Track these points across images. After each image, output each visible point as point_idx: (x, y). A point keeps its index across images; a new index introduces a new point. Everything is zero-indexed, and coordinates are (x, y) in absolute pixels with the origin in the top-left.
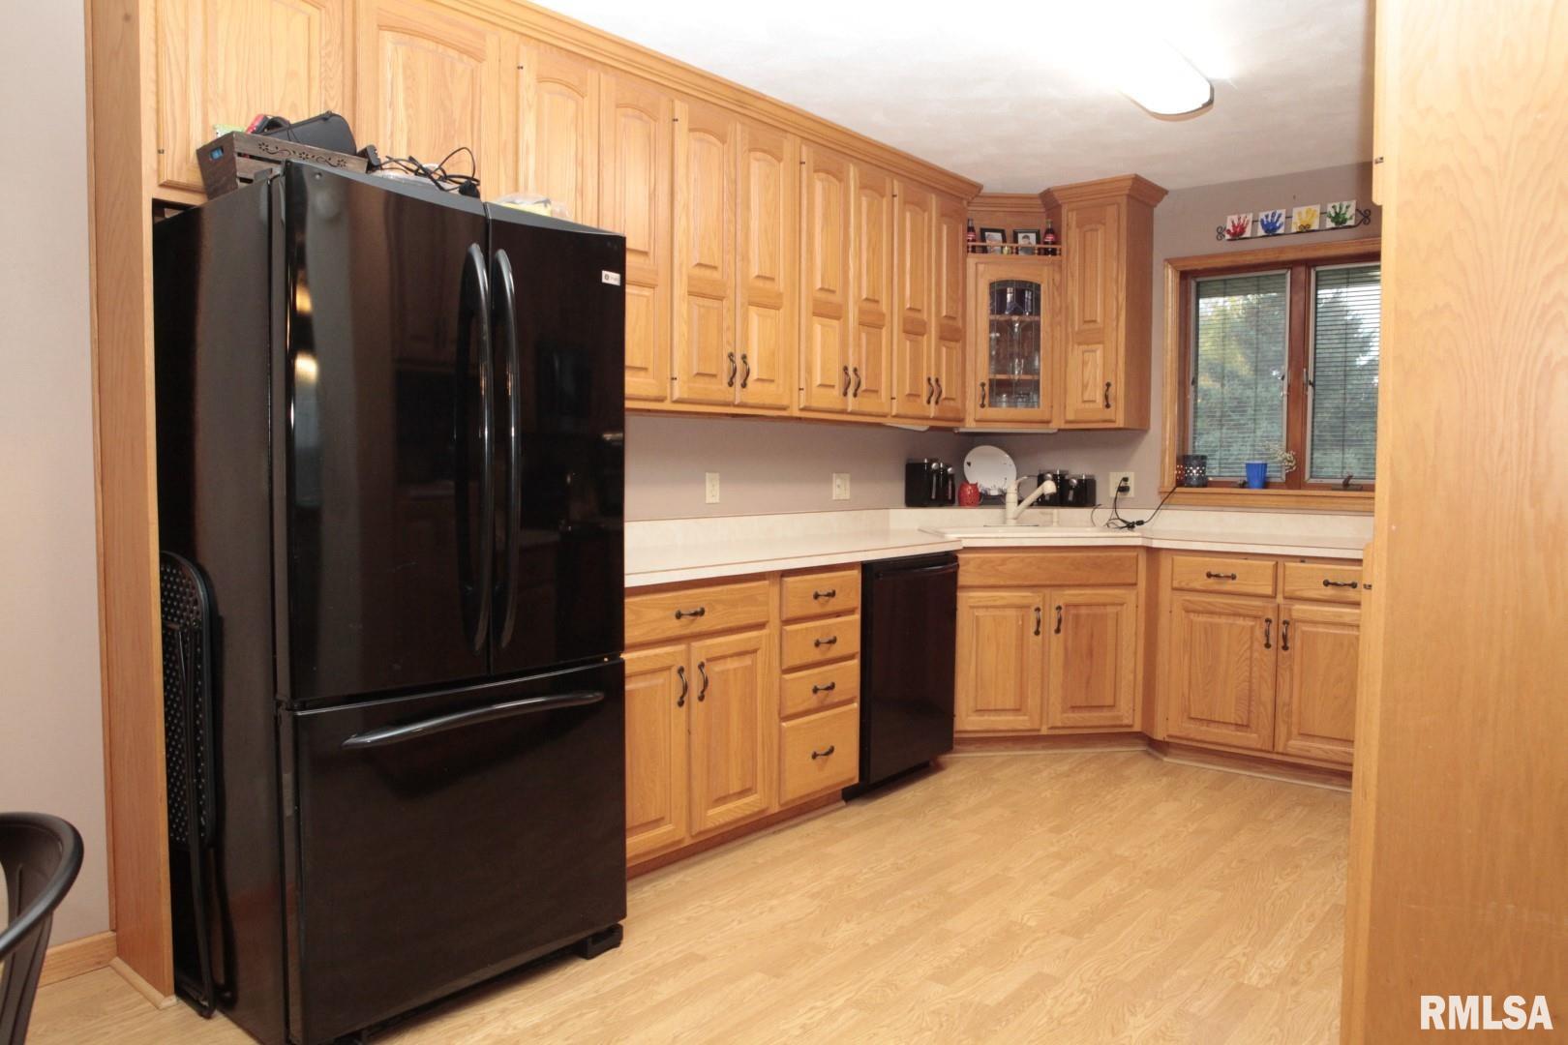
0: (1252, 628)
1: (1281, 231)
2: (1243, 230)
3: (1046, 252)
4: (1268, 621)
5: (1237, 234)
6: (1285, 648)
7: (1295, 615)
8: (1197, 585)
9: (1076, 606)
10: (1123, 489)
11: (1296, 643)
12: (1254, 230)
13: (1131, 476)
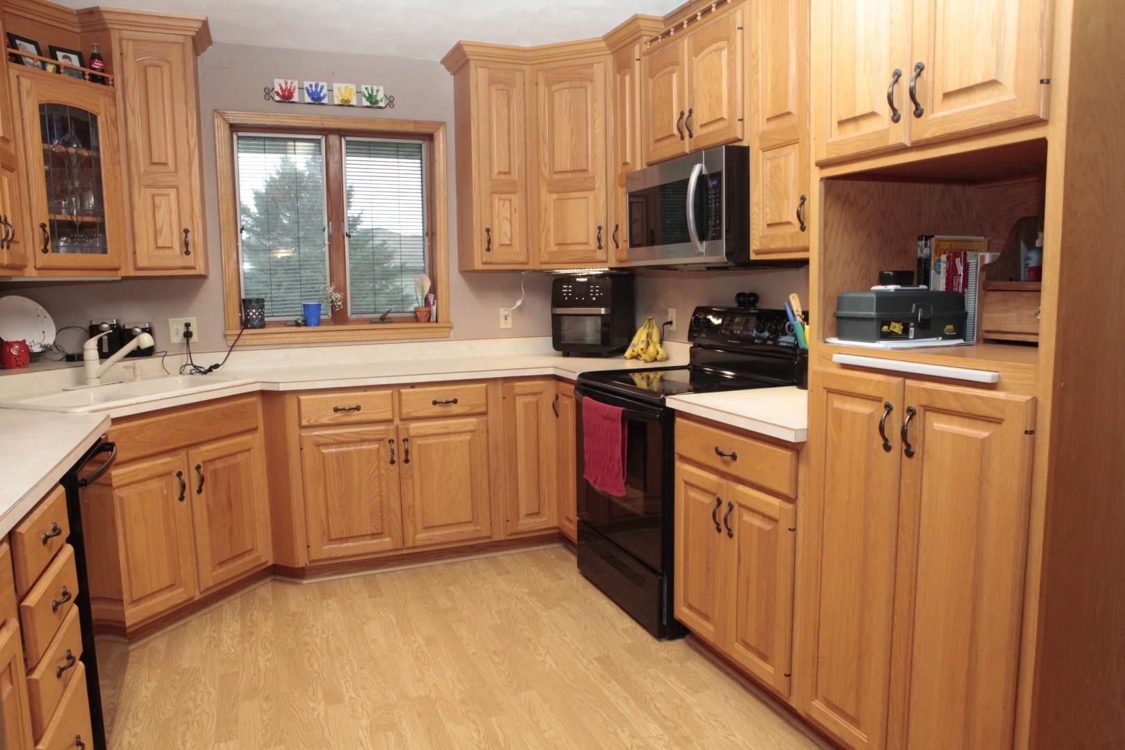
0: (378, 449)
1: (325, 101)
2: (291, 95)
3: (96, 80)
4: (391, 441)
5: (286, 97)
6: (407, 461)
7: (412, 432)
8: (325, 420)
9: (212, 461)
10: (188, 335)
11: (414, 456)
12: (301, 96)
13: (192, 320)
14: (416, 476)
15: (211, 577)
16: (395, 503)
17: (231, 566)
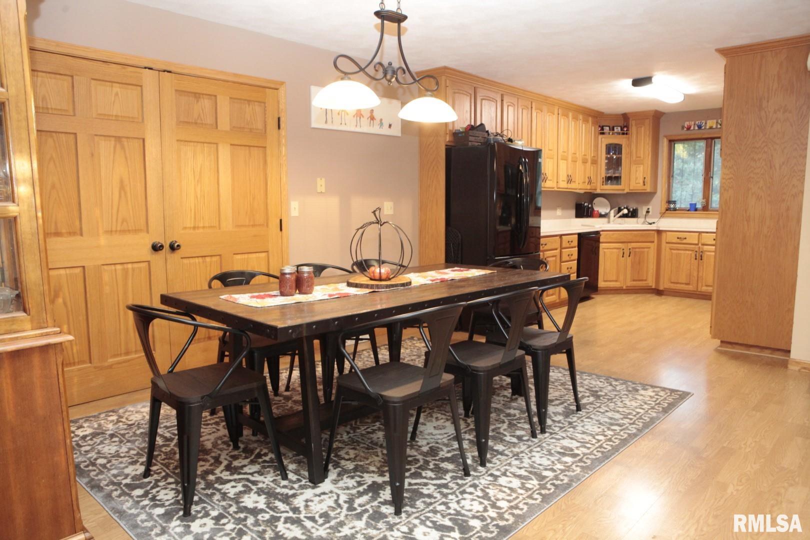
0: (691, 254)
1: (703, 128)
2: (690, 127)
3: (623, 134)
4: (696, 251)
5: (689, 128)
6: (701, 259)
7: (705, 249)
8: (674, 241)
9: (635, 248)
10: (648, 212)
11: (705, 258)
12: (694, 127)
13: (650, 207)
14: (705, 266)
15: (630, 283)
16: (695, 274)
17: (638, 282)
